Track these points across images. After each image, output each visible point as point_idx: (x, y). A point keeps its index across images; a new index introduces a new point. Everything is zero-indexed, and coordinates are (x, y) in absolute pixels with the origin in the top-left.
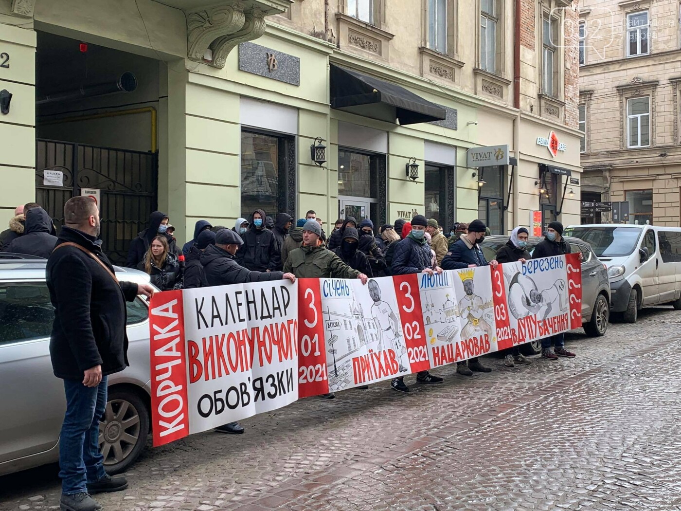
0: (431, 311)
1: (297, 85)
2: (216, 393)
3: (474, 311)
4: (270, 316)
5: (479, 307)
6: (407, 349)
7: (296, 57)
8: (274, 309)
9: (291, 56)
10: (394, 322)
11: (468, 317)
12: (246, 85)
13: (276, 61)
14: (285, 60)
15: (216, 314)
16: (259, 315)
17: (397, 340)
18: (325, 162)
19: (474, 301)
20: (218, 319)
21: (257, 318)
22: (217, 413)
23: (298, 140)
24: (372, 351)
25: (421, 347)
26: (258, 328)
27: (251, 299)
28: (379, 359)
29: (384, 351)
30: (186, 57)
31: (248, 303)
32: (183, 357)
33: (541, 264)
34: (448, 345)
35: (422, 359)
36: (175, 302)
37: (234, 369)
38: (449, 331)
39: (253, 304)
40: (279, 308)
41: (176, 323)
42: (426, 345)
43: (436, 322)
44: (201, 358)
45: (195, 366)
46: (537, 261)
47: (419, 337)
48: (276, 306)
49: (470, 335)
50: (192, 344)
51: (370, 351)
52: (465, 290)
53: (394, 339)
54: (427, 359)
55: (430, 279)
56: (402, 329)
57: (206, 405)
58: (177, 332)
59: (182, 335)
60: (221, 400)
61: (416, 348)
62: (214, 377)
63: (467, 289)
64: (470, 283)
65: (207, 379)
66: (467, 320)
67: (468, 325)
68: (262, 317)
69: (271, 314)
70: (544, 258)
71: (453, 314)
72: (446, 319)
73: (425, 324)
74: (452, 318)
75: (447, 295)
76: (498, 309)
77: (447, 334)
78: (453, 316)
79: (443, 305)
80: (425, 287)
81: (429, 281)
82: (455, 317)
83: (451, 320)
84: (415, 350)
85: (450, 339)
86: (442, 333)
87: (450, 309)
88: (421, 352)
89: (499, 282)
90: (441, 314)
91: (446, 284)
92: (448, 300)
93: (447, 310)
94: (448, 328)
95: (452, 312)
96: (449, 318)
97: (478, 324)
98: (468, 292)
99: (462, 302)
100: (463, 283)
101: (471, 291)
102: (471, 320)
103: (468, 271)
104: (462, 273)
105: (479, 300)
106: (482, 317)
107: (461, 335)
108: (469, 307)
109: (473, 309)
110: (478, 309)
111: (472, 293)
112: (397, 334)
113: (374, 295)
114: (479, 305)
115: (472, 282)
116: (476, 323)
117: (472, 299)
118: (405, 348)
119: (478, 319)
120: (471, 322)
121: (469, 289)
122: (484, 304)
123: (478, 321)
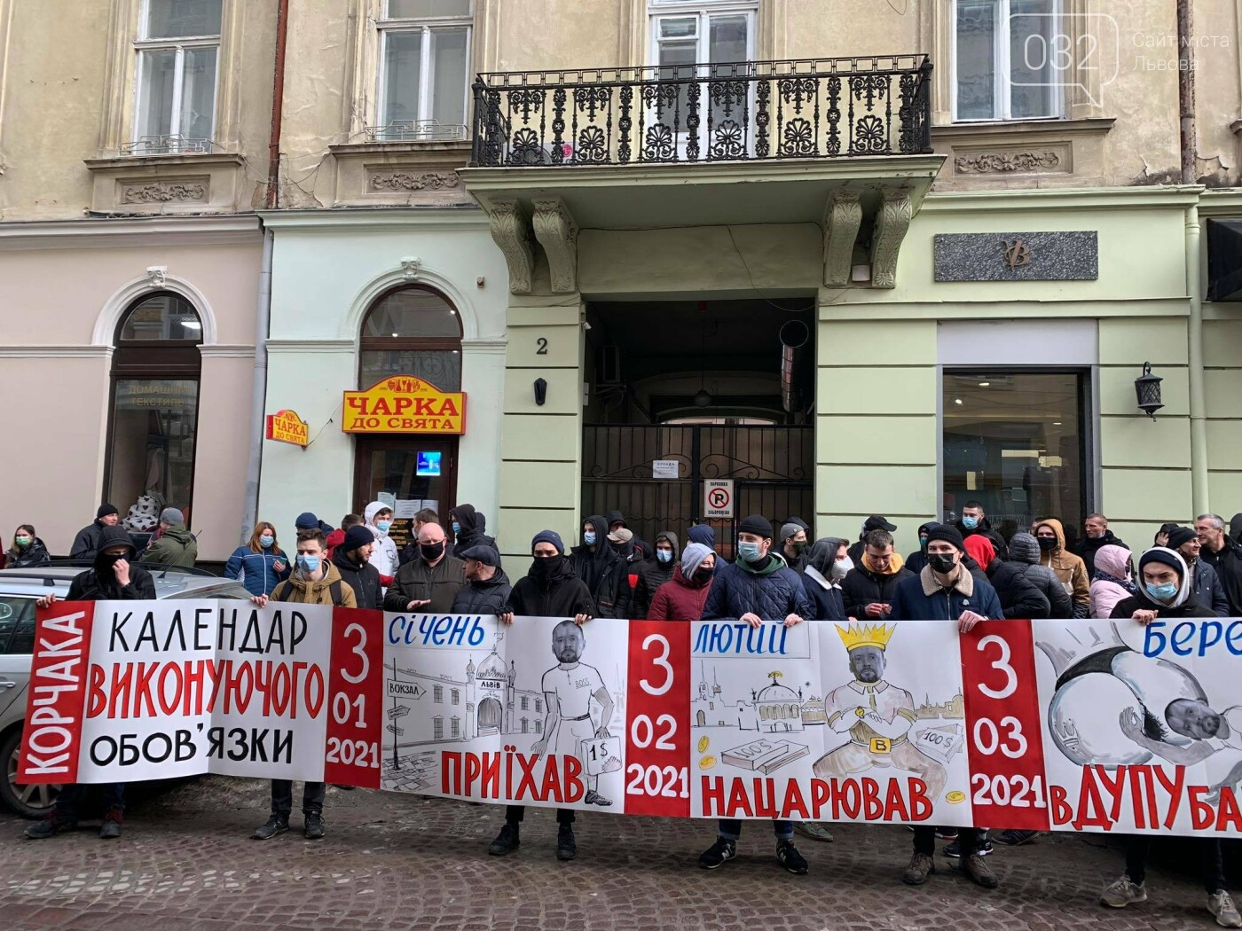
0: (709, 700)
1: (1093, 277)
2: (123, 737)
3: (878, 719)
4: (259, 650)
5: (897, 712)
6: (628, 765)
7: (1084, 233)
8: (271, 641)
9: (1071, 233)
10: (601, 709)
11: (852, 730)
12: (944, 303)
13: (1026, 251)
14: (1054, 244)
15: (148, 633)
16: (238, 643)
17: (598, 743)
18: (1160, 406)
19: (883, 698)
20: (151, 642)
21: (232, 648)
22: (123, 763)
23: (1098, 374)
24: (514, 748)
25: (671, 769)
26: (230, 663)
27: (228, 620)
28: (527, 768)
29: (552, 759)
30: (820, 286)
31: (222, 625)
32: (82, 683)
34: (757, 782)
35: (668, 793)
36: (81, 615)
37: (169, 711)
38: (765, 750)
39: (230, 629)
40: (281, 641)
41: (78, 640)
42: (688, 765)
43: (721, 724)
44: (107, 688)
45: (96, 697)
47: (672, 747)
48: (276, 636)
49: (853, 771)
50: (97, 668)
51: (507, 748)
52: (853, 668)
53: (590, 740)
54: (684, 794)
55: (719, 636)
56: (623, 724)
57: (104, 750)
58: (78, 652)
59: (85, 657)
60: (134, 748)
61: (653, 768)
62: (125, 715)
63: (859, 667)
64: (872, 656)
65: (112, 715)
66: (847, 737)
67: (851, 748)
68: (243, 649)
69: (264, 646)
71: (792, 716)
72: (760, 723)
73: (692, 724)
74: (786, 725)
75: (774, 674)
76: (984, 727)
77: (757, 755)
78: (789, 721)
79: (754, 693)
80: (704, 651)
81: (716, 639)
82: (797, 723)
83: (781, 727)
84: (649, 770)
85: (767, 768)
86: (739, 751)
87: (782, 705)
88: (667, 778)
89: (1002, 664)
90: (741, 710)
91: (774, 649)
92: (775, 684)
93: (766, 705)
94: (765, 743)
95: (787, 712)
96: (771, 722)
97: (888, 751)
98: (863, 675)
99: (839, 694)
100: (850, 652)
101: (872, 674)
102: (862, 737)
103: (871, 629)
104: (851, 631)
105: (899, 698)
106: (905, 737)
107: (814, 765)
108: (859, 708)
109: (875, 714)
110: (893, 717)
111: (875, 679)
112: (602, 731)
113: (562, 649)
114: (897, 707)
115: (879, 654)
116: (879, 747)
117: (875, 693)
118: (620, 762)
119: (891, 740)
120: (862, 741)
121: (865, 668)
122: (917, 706)
123: (888, 744)
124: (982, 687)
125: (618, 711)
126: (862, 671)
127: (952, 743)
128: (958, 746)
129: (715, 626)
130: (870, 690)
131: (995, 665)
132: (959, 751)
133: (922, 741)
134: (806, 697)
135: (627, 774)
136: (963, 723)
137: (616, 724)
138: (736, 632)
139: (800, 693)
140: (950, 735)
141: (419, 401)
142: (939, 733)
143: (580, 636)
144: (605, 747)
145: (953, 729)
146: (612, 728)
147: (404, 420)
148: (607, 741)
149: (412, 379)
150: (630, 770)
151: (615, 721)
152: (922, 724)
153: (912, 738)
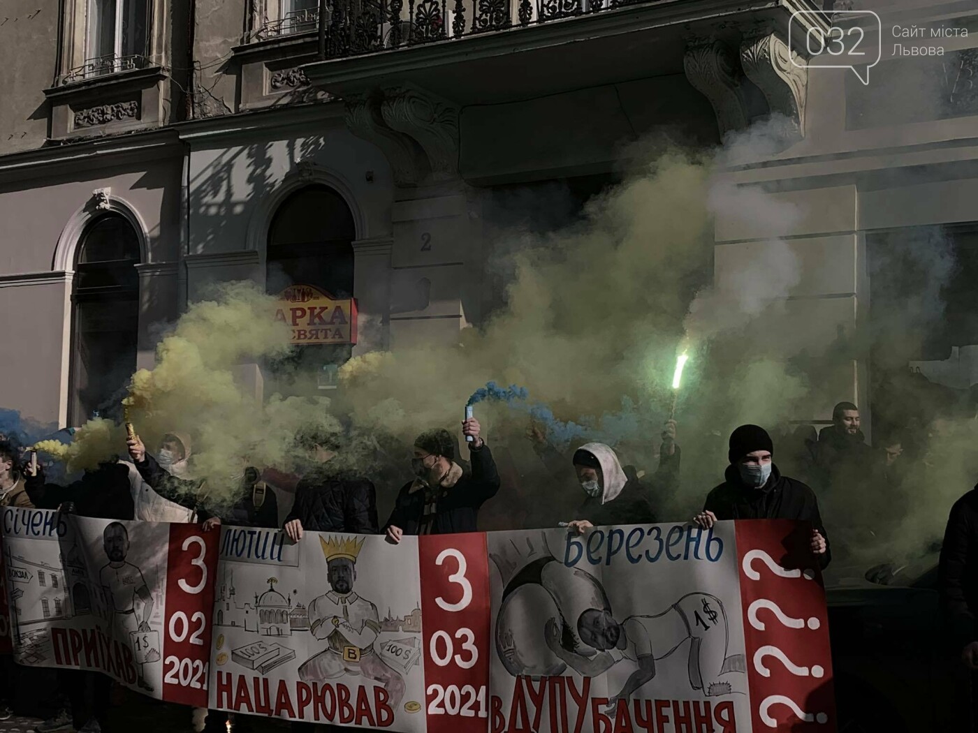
0: (227, 601)
3: (350, 628)
5: (365, 623)
6: (165, 657)
10: (142, 604)
11: (330, 638)
17: (140, 635)
19: (354, 609)
25: (198, 662)
28: (108, 647)
29: (116, 642)
33: (633, 541)
34: (256, 681)
35: (195, 684)
38: (261, 650)
42: (210, 660)
43: (233, 624)
46: (621, 532)
47: (199, 642)
49: (330, 677)
52: (330, 579)
53: (134, 631)
54: (205, 687)
55: (237, 540)
56: (162, 619)
61: (187, 660)
63: (335, 578)
64: (345, 568)
66: (326, 644)
67: (328, 655)
70: (646, 527)
71: (282, 621)
72: (260, 626)
73: (214, 623)
74: (278, 629)
75: (271, 580)
76: (440, 640)
77: (256, 656)
78: (280, 626)
79: (257, 597)
80: (227, 555)
81: (235, 543)
82: (287, 628)
83: (274, 631)
84: (184, 662)
85: (265, 669)
86: (243, 650)
87: (275, 609)
88: (195, 670)
89: (458, 578)
90: (247, 612)
91: (274, 557)
92: (272, 590)
93: (265, 609)
94: (262, 646)
95: (279, 617)
96: (267, 625)
97: (357, 660)
98: (338, 586)
99: (319, 603)
100: (328, 563)
101: (345, 586)
102: (338, 645)
103: (345, 541)
104: (331, 542)
105: (367, 609)
106: (371, 646)
107: (300, 669)
108: (335, 617)
109: (348, 624)
110: (362, 627)
111: (348, 590)
112: (144, 625)
113: (111, 549)
114: (366, 618)
115: (350, 566)
116: (351, 655)
117: (347, 603)
118: (159, 654)
119: (360, 649)
120: (337, 649)
121: (341, 579)
122: (382, 620)
123: (358, 653)
124: (439, 601)
125: (157, 607)
126: (337, 582)
127: (410, 656)
128: (416, 658)
129: (235, 531)
130: (343, 600)
131: (452, 578)
132: (417, 663)
133: (385, 652)
134: (294, 605)
135: (165, 665)
136: (420, 636)
137: (157, 620)
138: (248, 537)
139: (289, 600)
140: (408, 648)
141: (312, 309)
142: (399, 646)
143: (125, 537)
144: (147, 639)
145: (411, 642)
146: (152, 622)
147: (299, 331)
148: (148, 634)
149: (305, 287)
150: (167, 662)
151: (155, 617)
152: (385, 636)
153: (377, 649)
